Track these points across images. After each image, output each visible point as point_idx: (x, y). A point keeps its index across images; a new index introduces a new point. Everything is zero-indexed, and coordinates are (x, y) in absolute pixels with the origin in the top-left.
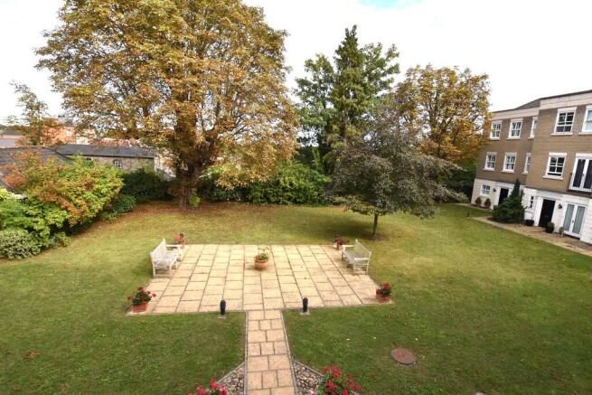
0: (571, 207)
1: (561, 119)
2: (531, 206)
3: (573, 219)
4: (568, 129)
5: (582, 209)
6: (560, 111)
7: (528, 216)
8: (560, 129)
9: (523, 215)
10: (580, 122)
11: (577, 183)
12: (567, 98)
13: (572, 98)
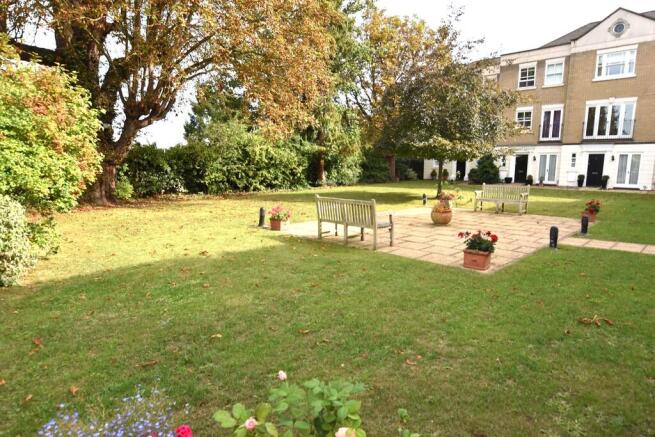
0: (544, 157)
1: (524, 74)
2: (504, 165)
3: (547, 167)
4: (531, 83)
5: (553, 157)
6: (521, 67)
7: (503, 175)
8: (522, 85)
9: (498, 175)
10: (541, 76)
11: (546, 134)
12: (527, 54)
13: (531, 53)
